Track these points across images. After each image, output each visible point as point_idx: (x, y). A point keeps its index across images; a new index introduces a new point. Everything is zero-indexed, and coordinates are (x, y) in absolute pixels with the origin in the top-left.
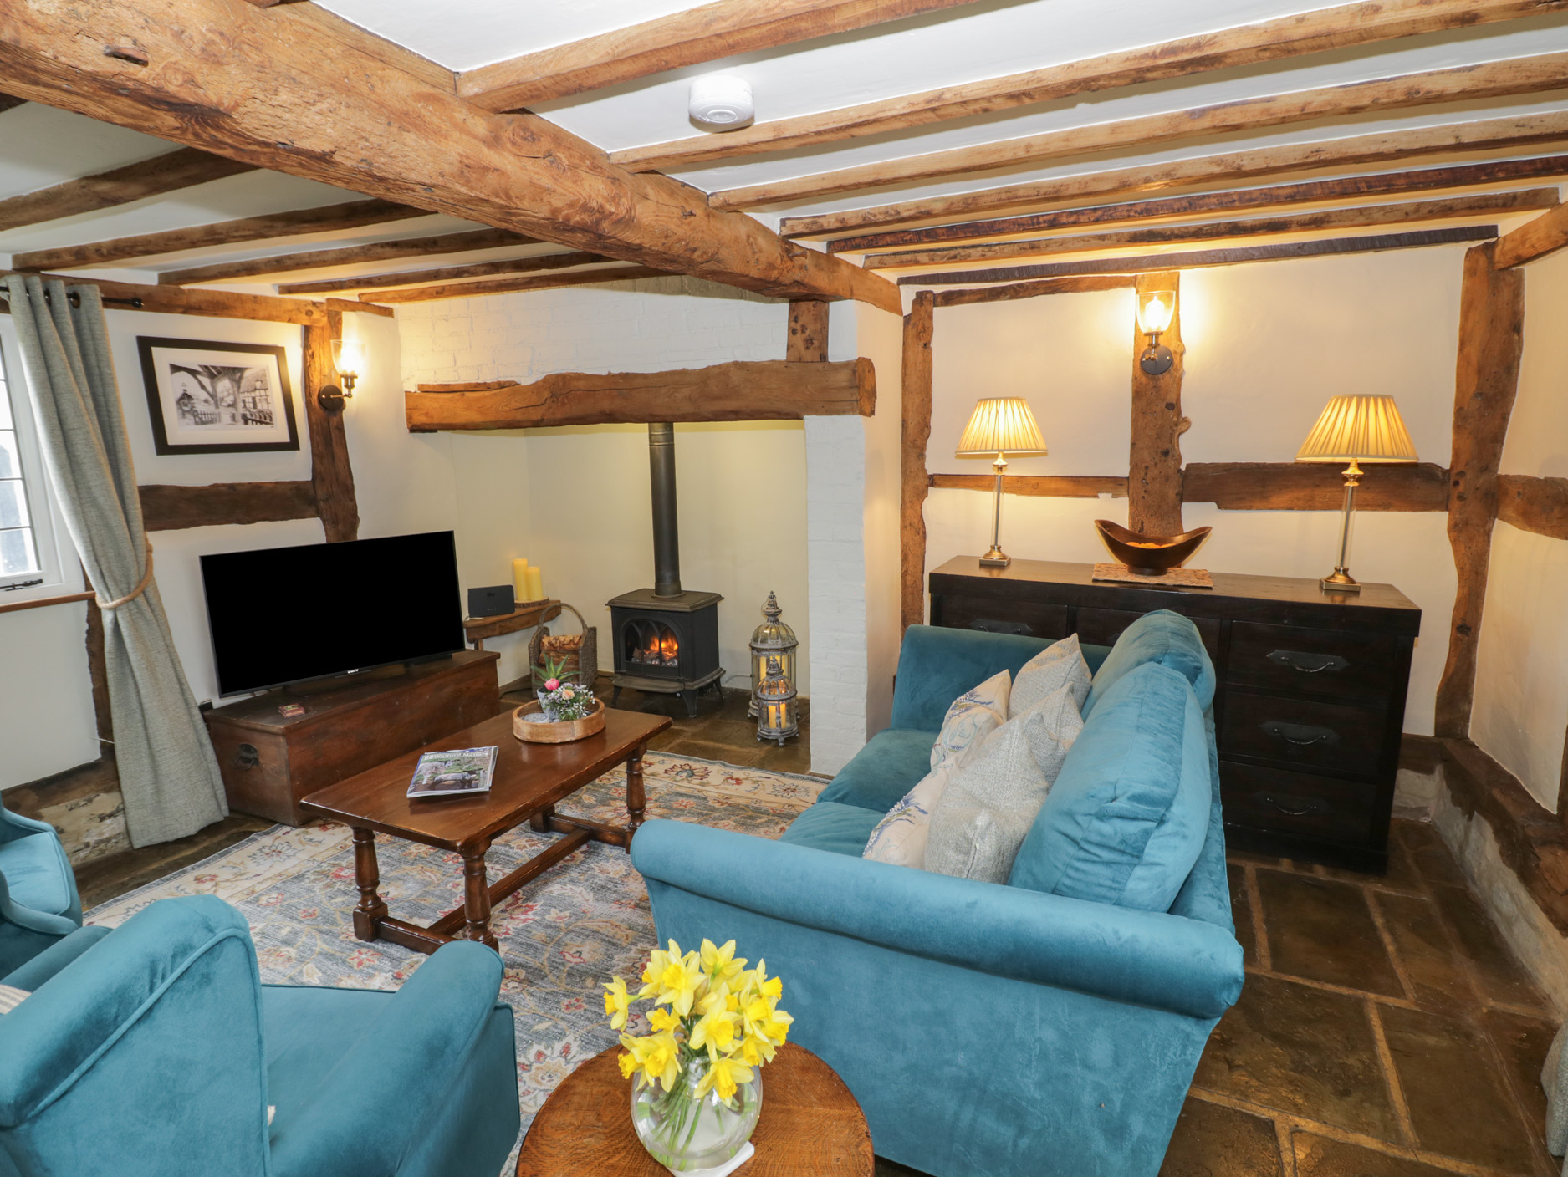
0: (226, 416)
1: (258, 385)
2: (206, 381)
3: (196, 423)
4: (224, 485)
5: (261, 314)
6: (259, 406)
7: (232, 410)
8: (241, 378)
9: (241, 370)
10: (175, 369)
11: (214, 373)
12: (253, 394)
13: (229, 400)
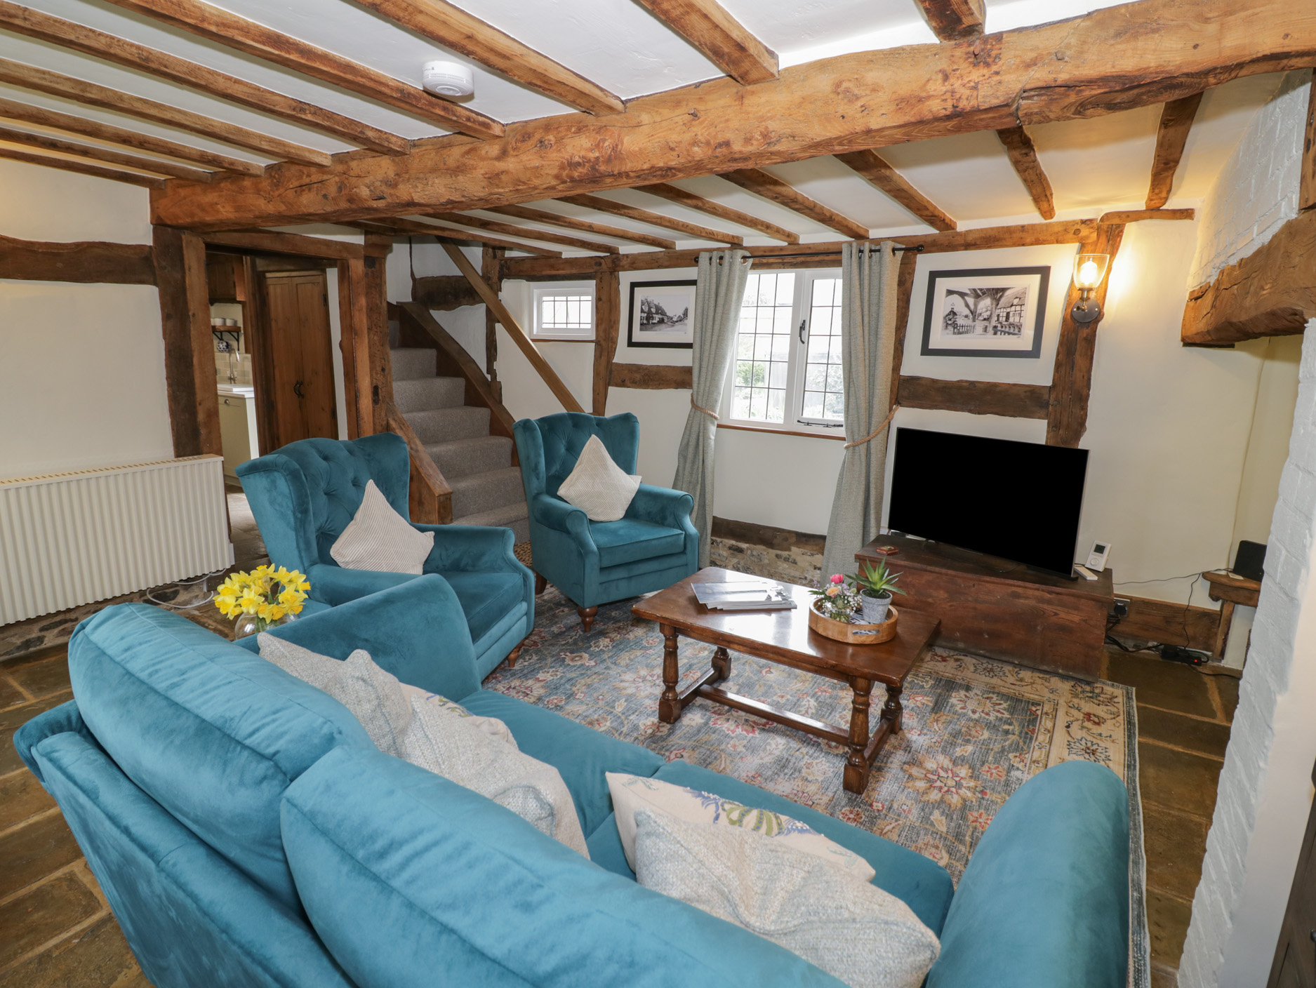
0: (979, 326)
1: (1016, 302)
2: (971, 301)
3: (954, 333)
4: (967, 381)
5: (1028, 240)
6: (1011, 320)
7: (986, 323)
8: (1001, 297)
9: (1004, 290)
10: (950, 292)
11: (978, 294)
12: (1008, 310)
13: (985, 315)
